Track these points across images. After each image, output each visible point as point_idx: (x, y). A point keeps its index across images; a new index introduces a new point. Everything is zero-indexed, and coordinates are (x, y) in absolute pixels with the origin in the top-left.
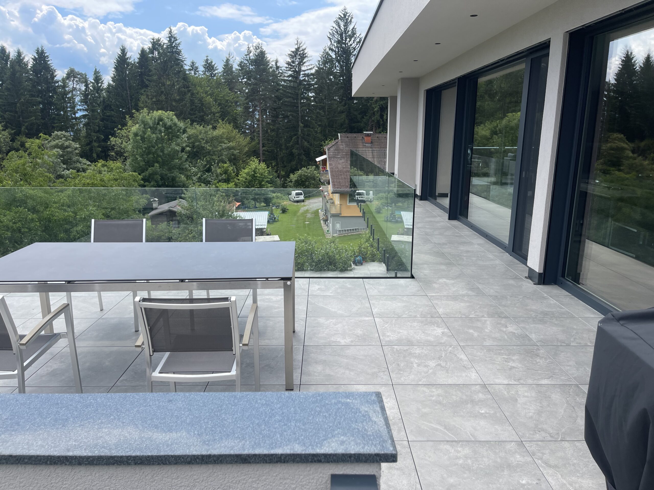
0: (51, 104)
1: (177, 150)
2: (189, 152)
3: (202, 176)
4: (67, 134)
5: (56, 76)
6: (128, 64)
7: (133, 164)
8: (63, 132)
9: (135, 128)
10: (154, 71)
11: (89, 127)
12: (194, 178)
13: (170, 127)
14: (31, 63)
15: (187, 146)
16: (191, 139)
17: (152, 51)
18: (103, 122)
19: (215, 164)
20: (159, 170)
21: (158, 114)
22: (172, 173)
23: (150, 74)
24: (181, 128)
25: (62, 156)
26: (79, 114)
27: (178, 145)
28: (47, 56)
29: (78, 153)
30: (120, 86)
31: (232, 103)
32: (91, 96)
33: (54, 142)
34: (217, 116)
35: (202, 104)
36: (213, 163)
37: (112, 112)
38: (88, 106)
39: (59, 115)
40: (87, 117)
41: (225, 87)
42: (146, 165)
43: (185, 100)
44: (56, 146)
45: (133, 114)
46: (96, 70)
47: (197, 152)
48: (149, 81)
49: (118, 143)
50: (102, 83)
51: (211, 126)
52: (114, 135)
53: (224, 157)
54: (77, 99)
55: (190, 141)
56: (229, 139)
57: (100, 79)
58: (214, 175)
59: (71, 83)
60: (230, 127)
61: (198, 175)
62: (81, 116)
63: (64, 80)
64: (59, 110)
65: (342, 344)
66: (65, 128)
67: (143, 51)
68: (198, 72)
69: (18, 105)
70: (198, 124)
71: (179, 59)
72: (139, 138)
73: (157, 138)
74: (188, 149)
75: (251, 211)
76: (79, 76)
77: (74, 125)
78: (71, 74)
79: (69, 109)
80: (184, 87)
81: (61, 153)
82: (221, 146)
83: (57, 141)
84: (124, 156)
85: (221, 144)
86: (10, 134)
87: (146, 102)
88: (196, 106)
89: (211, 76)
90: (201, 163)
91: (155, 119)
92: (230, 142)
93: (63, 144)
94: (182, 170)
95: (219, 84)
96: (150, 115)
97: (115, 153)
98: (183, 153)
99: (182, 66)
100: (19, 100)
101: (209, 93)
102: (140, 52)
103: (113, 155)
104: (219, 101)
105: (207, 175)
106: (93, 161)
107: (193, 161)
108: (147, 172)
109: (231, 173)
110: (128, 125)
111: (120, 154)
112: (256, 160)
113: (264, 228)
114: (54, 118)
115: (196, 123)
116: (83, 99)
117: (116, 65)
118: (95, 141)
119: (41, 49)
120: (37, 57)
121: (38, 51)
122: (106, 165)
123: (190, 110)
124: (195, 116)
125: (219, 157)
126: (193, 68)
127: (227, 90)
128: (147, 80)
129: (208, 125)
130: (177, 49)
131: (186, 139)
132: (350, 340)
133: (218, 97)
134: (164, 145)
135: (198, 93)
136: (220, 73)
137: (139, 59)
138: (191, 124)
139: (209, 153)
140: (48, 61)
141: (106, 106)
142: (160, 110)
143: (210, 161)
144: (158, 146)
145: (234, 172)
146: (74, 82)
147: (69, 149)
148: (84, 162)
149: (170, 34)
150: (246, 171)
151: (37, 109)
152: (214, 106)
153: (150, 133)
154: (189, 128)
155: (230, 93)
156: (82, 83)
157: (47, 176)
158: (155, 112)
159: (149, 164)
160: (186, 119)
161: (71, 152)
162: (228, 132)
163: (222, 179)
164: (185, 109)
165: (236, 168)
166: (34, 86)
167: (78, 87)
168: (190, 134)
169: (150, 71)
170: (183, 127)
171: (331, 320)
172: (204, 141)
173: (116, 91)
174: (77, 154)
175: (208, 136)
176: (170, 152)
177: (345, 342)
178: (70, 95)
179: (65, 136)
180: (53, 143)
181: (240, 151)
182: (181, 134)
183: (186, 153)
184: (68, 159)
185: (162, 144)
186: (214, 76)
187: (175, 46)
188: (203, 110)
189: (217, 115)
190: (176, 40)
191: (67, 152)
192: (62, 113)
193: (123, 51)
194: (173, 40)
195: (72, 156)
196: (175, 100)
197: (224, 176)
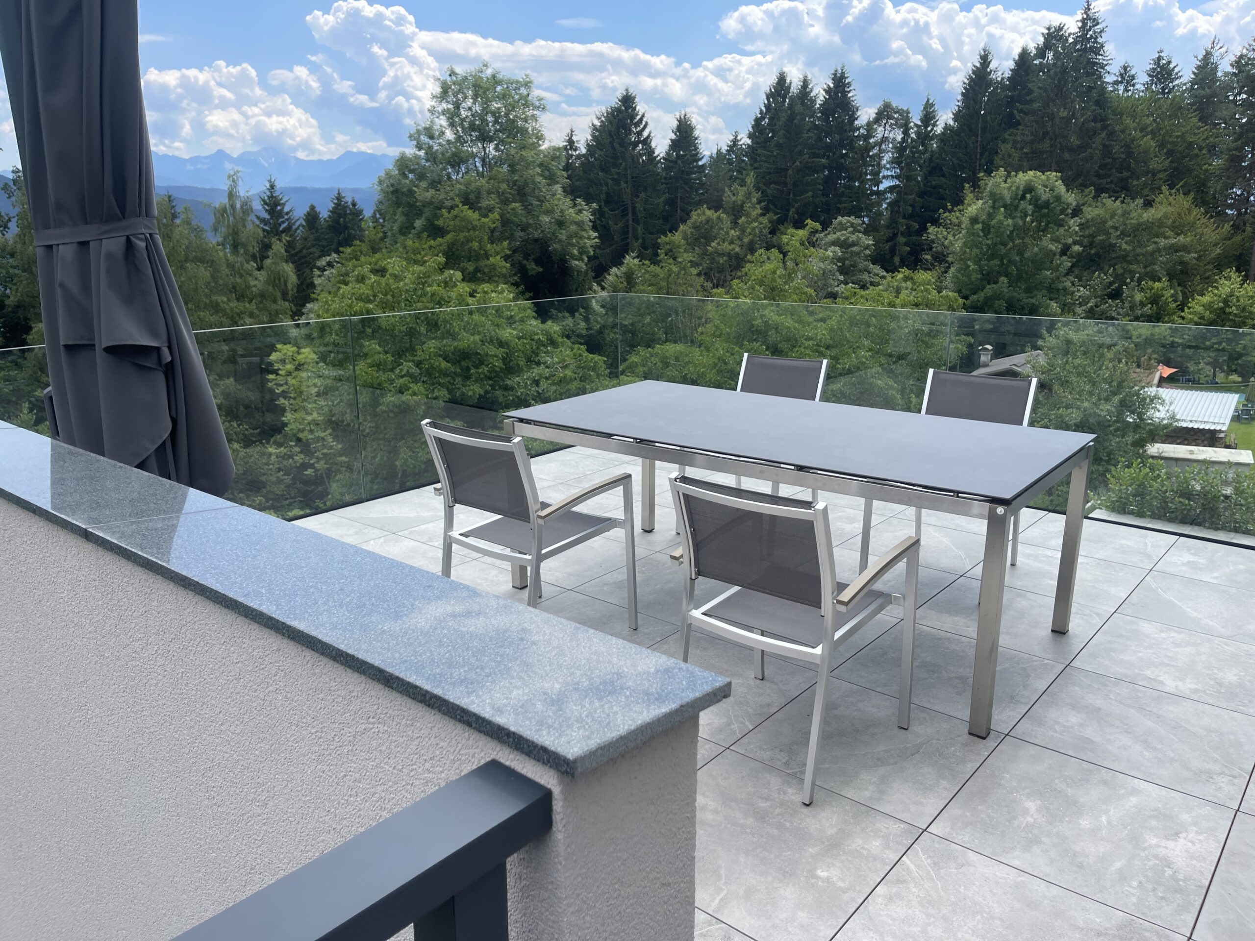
0: (840, 168)
1: (1051, 251)
2: (1079, 254)
3: (1097, 306)
4: (858, 221)
5: (857, 119)
6: (990, 83)
7: (958, 278)
8: (852, 219)
9: (975, 207)
10: (1037, 92)
11: (896, 208)
12: (1079, 310)
13: (1047, 204)
14: (822, 98)
15: (1075, 243)
16: (1088, 228)
17: (1041, 52)
18: (922, 197)
19: (1132, 281)
20: (1006, 290)
21: (1027, 178)
22: (1032, 297)
23: (1028, 98)
24: (1068, 205)
25: (840, 259)
26: (885, 185)
27: (1056, 240)
28: (849, 83)
29: (870, 256)
30: (965, 128)
31: (1201, 149)
32: (911, 151)
33: (835, 236)
34: (1160, 179)
35: (1130, 154)
36: (1128, 280)
37: (942, 179)
38: (901, 170)
39: (852, 188)
40: (897, 189)
41: (1189, 116)
42: (982, 279)
43: (1091, 148)
44: (834, 243)
45: (979, 179)
46: (928, 100)
47: (1098, 255)
48: (1025, 113)
49: (940, 236)
50: (934, 125)
51: (1142, 201)
52: (936, 222)
53: (1157, 268)
54: (886, 158)
55: (1087, 232)
56: (1178, 229)
57: (934, 117)
58: (1127, 305)
59: (881, 129)
60: (1184, 202)
61: (1090, 305)
62: (886, 189)
63: (869, 125)
64: (851, 179)
65: (1167, 690)
66: (855, 212)
67: (1024, 54)
68: (1134, 85)
69: (790, 172)
70: (1110, 197)
71: (1095, 64)
72: (980, 226)
73: (1015, 226)
74: (1077, 248)
75: (1201, 389)
76: (896, 116)
77: (872, 205)
78: (885, 113)
79: (869, 177)
80: (1095, 121)
81: (840, 254)
82: (1155, 243)
83: (838, 234)
84: (947, 262)
85: (1156, 239)
86: (770, 222)
87: (1009, 156)
88: (1114, 159)
89: (1163, 93)
90: (1101, 278)
91: (1018, 188)
92: (1178, 234)
93: (848, 238)
94: (1053, 291)
95: (1177, 109)
96: (1009, 180)
97: (932, 256)
98: (1065, 258)
99: (1100, 77)
100: (793, 163)
101: (1150, 129)
102: (1017, 58)
103: (927, 260)
104: (1169, 146)
105: (1110, 306)
106: (891, 269)
107: (1085, 274)
108: (982, 294)
109: (1167, 303)
110: (966, 202)
111: (940, 258)
112: (1234, 275)
113: (1220, 431)
114: (843, 194)
115: (1107, 195)
116: (897, 158)
117: (965, 88)
118: (902, 234)
119: (840, 71)
120: (832, 86)
121: (835, 75)
122: (912, 278)
123: (1100, 168)
124: (1109, 180)
125: (1145, 267)
126: (1123, 78)
127: (1195, 120)
128: (1021, 111)
129: (1133, 199)
130: (1096, 42)
131: (1077, 228)
132: (1193, 686)
133: (1171, 136)
134: (1027, 240)
135: (1123, 132)
136: (1185, 84)
137: (1011, 70)
138: (1096, 197)
139: (1124, 258)
140: (849, 92)
141: (934, 168)
142: (1031, 170)
143: (1123, 274)
144: (1014, 243)
145: (1175, 301)
146: (887, 127)
147: (854, 249)
148: (876, 271)
149: (1085, 13)
150: (1206, 299)
151: (817, 178)
152: (1156, 156)
153: (1002, 217)
154: (1090, 206)
155: (1199, 128)
156: (899, 128)
157: (805, 293)
158: (1021, 174)
159: (989, 278)
160: (1086, 187)
161: (858, 254)
162: (1179, 214)
163: (1142, 315)
164: (1089, 165)
165: (1184, 293)
166: (820, 139)
167: (891, 136)
168: (1089, 217)
169: (1030, 92)
170: (1074, 203)
171: (1175, 634)
172: (1118, 233)
173: (956, 137)
174: (867, 256)
175: (1128, 222)
176: (1037, 254)
177: (1177, 687)
178: (875, 151)
179: (852, 225)
180: (832, 237)
181: (1200, 257)
182: (1067, 219)
183: (1072, 257)
184: (852, 266)
185: (1023, 238)
186: (1169, 93)
187: (1091, 37)
188: (1130, 166)
189: (1161, 175)
190: (1098, 24)
191: (852, 252)
192: (857, 184)
193: (985, 59)
194: (1089, 24)
195: (859, 261)
196: (1071, 150)
197: (1147, 309)
